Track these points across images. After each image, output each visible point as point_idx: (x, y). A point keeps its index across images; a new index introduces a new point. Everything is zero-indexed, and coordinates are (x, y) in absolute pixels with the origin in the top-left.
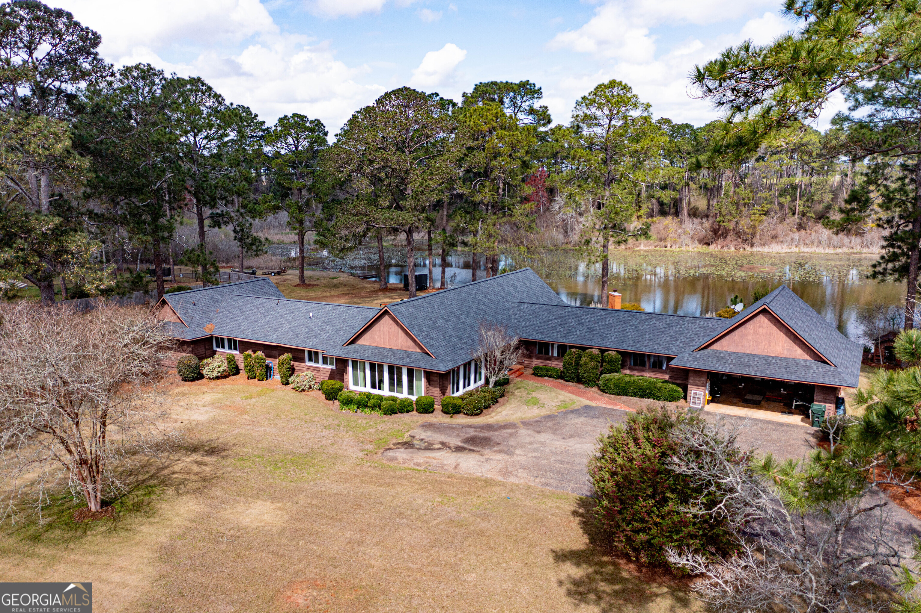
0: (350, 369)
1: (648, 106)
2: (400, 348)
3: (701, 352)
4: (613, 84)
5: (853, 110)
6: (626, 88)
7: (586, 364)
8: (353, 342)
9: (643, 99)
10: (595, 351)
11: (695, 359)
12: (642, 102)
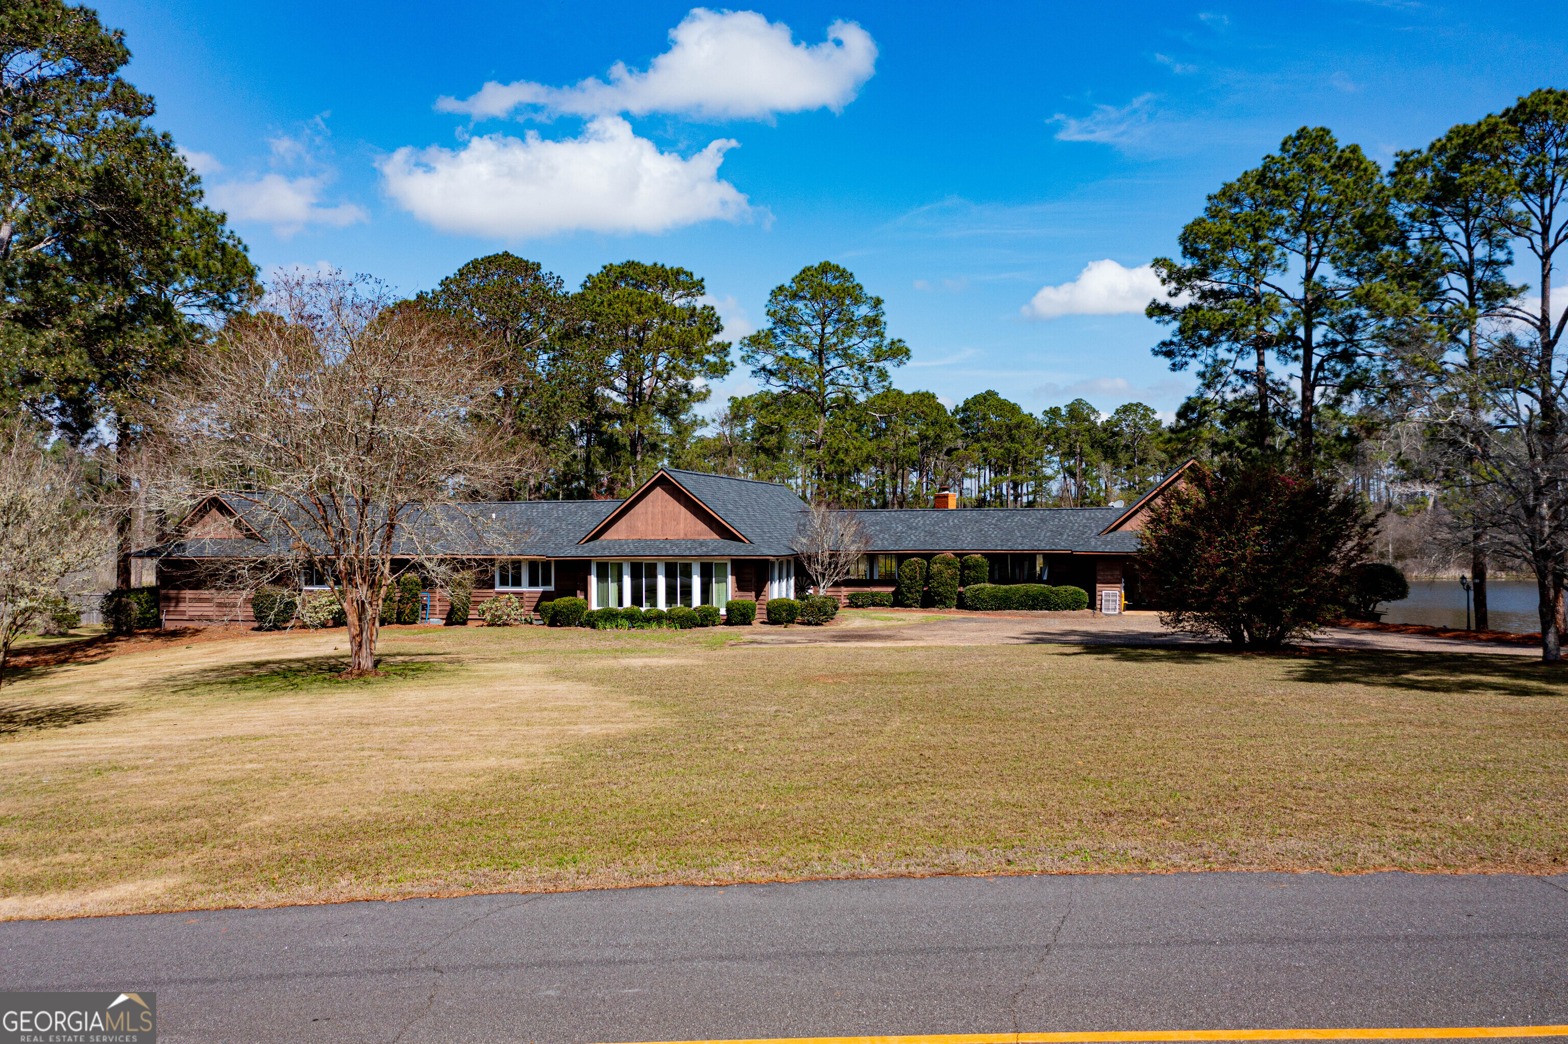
0: (593, 580)
1: (878, 302)
2: (682, 536)
3: (1111, 535)
4: (825, 268)
5: (1175, 295)
6: (843, 274)
7: (940, 572)
8: (596, 536)
9: (870, 291)
10: (950, 555)
11: (1106, 543)
12: (869, 295)
